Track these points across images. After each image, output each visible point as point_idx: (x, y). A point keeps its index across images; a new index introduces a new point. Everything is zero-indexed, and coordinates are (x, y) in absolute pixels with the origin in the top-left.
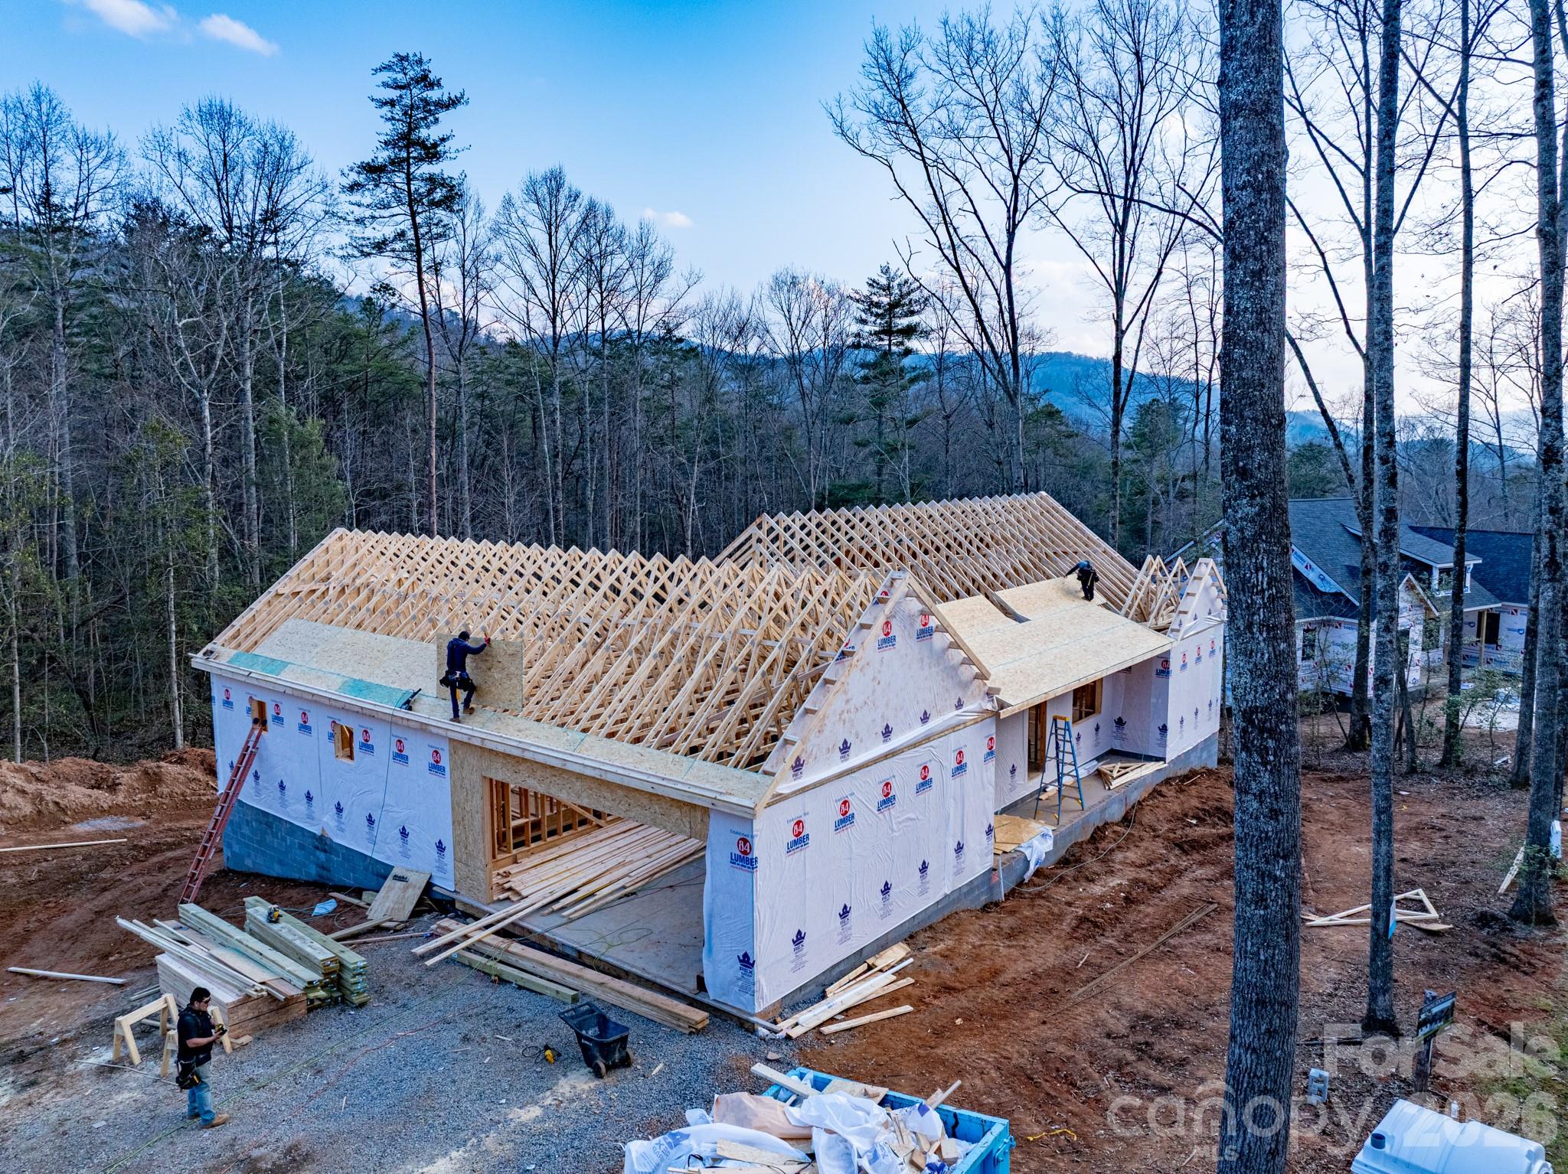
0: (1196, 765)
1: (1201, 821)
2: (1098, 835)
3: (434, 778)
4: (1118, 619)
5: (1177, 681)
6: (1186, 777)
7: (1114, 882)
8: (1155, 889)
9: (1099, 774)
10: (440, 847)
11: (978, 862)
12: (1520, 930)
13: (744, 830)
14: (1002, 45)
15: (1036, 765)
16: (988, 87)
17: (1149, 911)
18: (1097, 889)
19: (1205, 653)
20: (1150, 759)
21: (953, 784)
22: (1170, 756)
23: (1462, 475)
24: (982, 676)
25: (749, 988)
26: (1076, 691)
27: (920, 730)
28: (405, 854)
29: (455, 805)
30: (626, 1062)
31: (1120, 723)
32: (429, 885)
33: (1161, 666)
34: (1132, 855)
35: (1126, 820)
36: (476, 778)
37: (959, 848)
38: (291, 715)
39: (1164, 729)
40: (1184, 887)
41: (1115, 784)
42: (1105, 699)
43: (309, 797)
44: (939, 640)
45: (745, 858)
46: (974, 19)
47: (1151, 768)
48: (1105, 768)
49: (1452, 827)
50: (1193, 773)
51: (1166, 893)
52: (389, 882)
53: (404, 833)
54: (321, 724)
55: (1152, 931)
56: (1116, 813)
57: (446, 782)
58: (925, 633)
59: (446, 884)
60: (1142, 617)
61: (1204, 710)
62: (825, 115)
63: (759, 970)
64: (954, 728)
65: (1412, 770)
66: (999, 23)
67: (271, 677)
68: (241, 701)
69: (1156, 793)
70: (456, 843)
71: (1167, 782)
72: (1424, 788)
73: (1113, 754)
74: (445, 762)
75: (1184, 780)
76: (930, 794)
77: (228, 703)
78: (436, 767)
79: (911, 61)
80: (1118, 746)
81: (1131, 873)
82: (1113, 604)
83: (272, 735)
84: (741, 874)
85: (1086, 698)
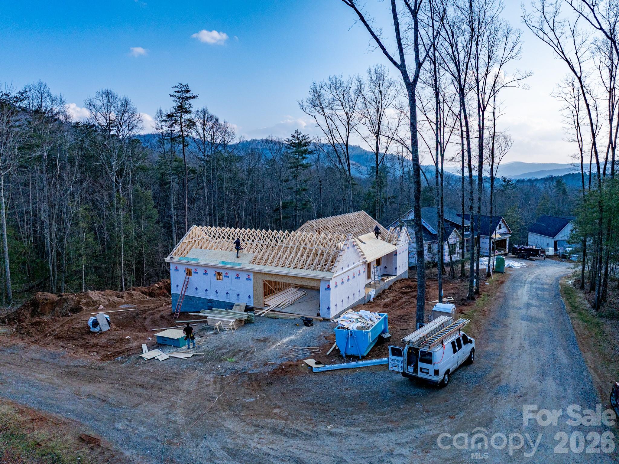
0: (403, 277)
1: (406, 288)
2: (384, 292)
3: (248, 282)
4: (384, 242)
5: (399, 257)
6: (401, 280)
7: (389, 299)
8: (398, 300)
9: (382, 279)
10: (249, 297)
11: (363, 295)
12: (469, 301)
13: (328, 283)
14: (345, 85)
15: (369, 277)
16: (341, 96)
17: (397, 303)
18: (386, 301)
19: (404, 250)
20: (392, 275)
21: (358, 277)
22: (398, 275)
23: (463, 205)
24: (363, 255)
25: (329, 313)
26: (376, 260)
27: (353, 266)
28: (238, 300)
29: (254, 287)
30: (312, 325)
31: (386, 267)
32: (246, 306)
33: (395, 253)
34: (392, 295)
35: (389, 289)
36: (261, 280)
37: (359, 291)
38: (201, 271)
39: (396, 268)
40: (404, 300)
41: (386, 281)
42: (382, 262)
43: (206, 290)
44: (356, 247)
45: (328, 288)
46: (337, 77)
47: (394, 277)
48: (383, 278)
49: (460, 288)
50: (402, 279)
51: (400, 301)
52: (234, 306)
53: (238, 295)
54: (211, 272)
55: (399, 306)
56: (387, 287)
57: (252, 282)
58: (354, 246)
59: (251, 304)
60: (390, 242)
61: (404, 264)
62: (298, 104)
63: (331, 310)
64: (358, 266)
65: (454, 277)
66: (345, 79)
67: (196, 262)
68: (182, 269)
69: (395, 283)
70: (254, 295)
71: (397, 281)
72: (456, 281)
73: (384, 275)
74: (251, 277)
75: (400, 281)
76: (355, 279)
77: (177, 270)
78: (249, 279)
79: (323, 91)
80: (385, 273)
81: (392, 298)
82: (383, 239)
83: (193, 277)
84: (327, 292)
85: (378, 262)
